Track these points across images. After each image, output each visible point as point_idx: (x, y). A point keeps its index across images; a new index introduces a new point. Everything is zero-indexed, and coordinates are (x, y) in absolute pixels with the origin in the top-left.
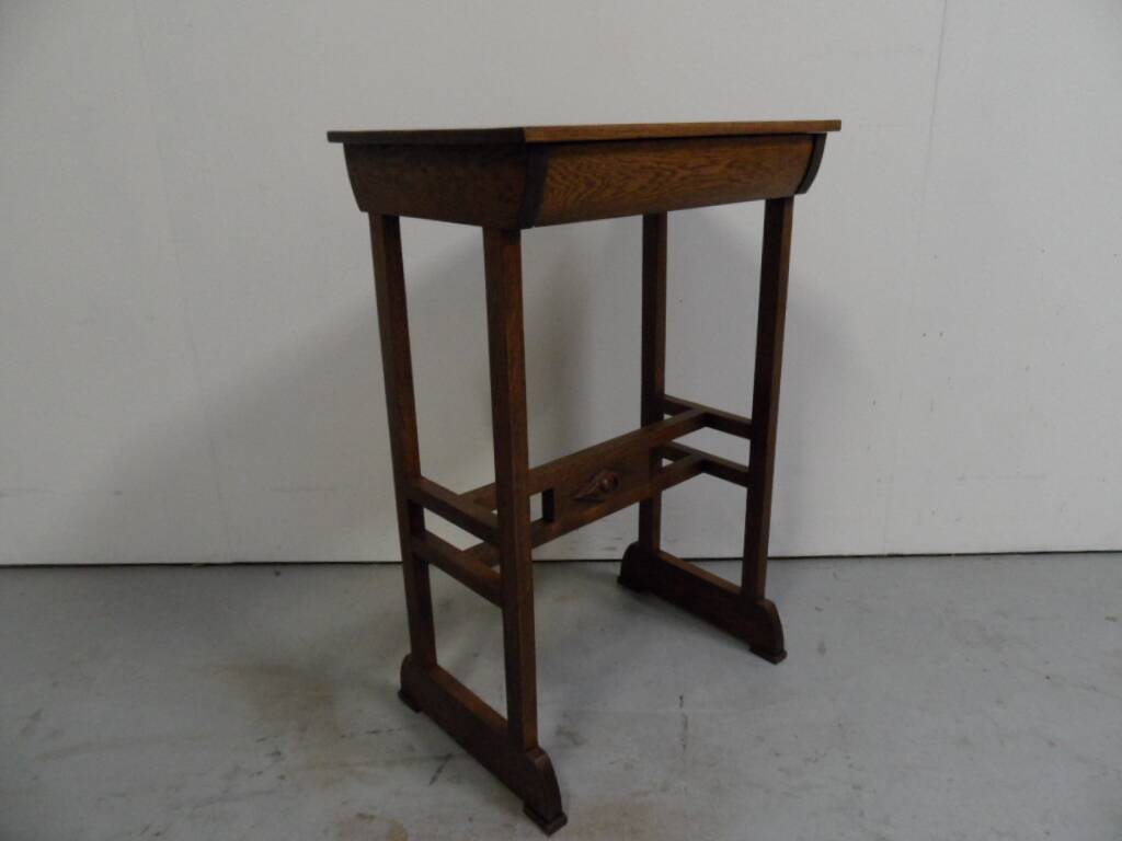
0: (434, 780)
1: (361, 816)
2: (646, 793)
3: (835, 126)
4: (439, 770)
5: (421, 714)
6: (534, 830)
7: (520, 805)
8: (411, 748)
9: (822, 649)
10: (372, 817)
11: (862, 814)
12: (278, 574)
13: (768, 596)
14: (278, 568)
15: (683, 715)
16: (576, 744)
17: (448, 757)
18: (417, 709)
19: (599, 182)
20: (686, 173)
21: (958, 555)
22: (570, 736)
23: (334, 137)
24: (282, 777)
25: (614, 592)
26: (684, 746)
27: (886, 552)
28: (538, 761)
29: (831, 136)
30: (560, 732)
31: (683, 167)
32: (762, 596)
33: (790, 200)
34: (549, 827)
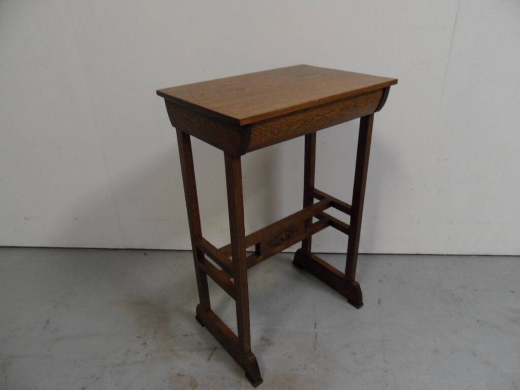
0: (209, 359)
1: (179, 375)
2: (297, 370)
3: (395, 82)
4: (211, 355)
5: (205, 327)
6: (249, 384)
7: (244, 373)
8: (200, 344)
9: (379, 302)
10: (184, 376)
11: (387, 385)
12: (145, 254)
13: (356, 279)
14: (145, 252)
15: (316, 333)
16: (269, 345)
17: (215, 349)
18: (203, 325)
19: (276, 131)
20: (319, 118)
21: (447, 255)
22: (266, 341)
23: (159, 93)
24: (147, 355)
25: (290, 268)
26: (315, 348)
27: (414, 253)
28: (250, 359)
29: (392, 88)
30: (263, 339)
31: (317, 116)
32: (354, 280)
33: (372, 115)
34: (255, 385)
